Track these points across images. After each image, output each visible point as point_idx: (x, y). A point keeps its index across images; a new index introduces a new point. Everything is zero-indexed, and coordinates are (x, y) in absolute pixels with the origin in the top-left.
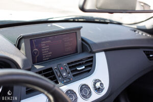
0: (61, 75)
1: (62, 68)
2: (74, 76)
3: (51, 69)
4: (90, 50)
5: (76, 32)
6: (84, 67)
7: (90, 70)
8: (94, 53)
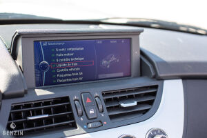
0: (85, 113)
1: (89, 101)
2: (112, 117)
3: (66, 99)
4: (153, 74)
5: (130, 39)
6: (135, 103)
7: (147, 111)
8: (162, 79)
